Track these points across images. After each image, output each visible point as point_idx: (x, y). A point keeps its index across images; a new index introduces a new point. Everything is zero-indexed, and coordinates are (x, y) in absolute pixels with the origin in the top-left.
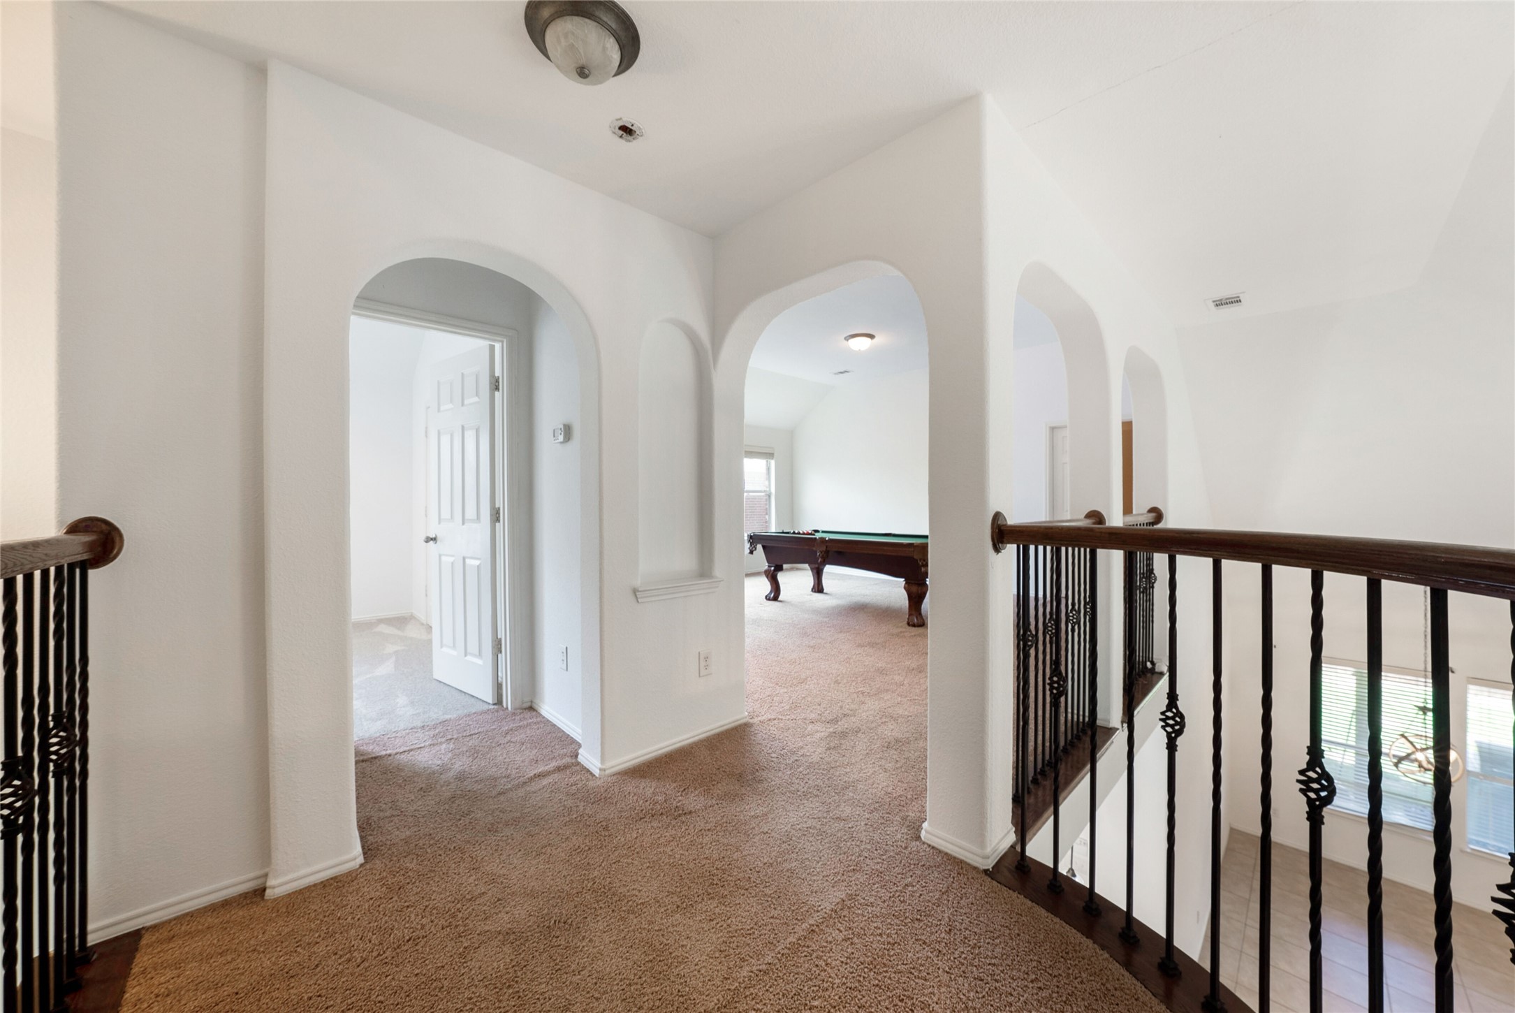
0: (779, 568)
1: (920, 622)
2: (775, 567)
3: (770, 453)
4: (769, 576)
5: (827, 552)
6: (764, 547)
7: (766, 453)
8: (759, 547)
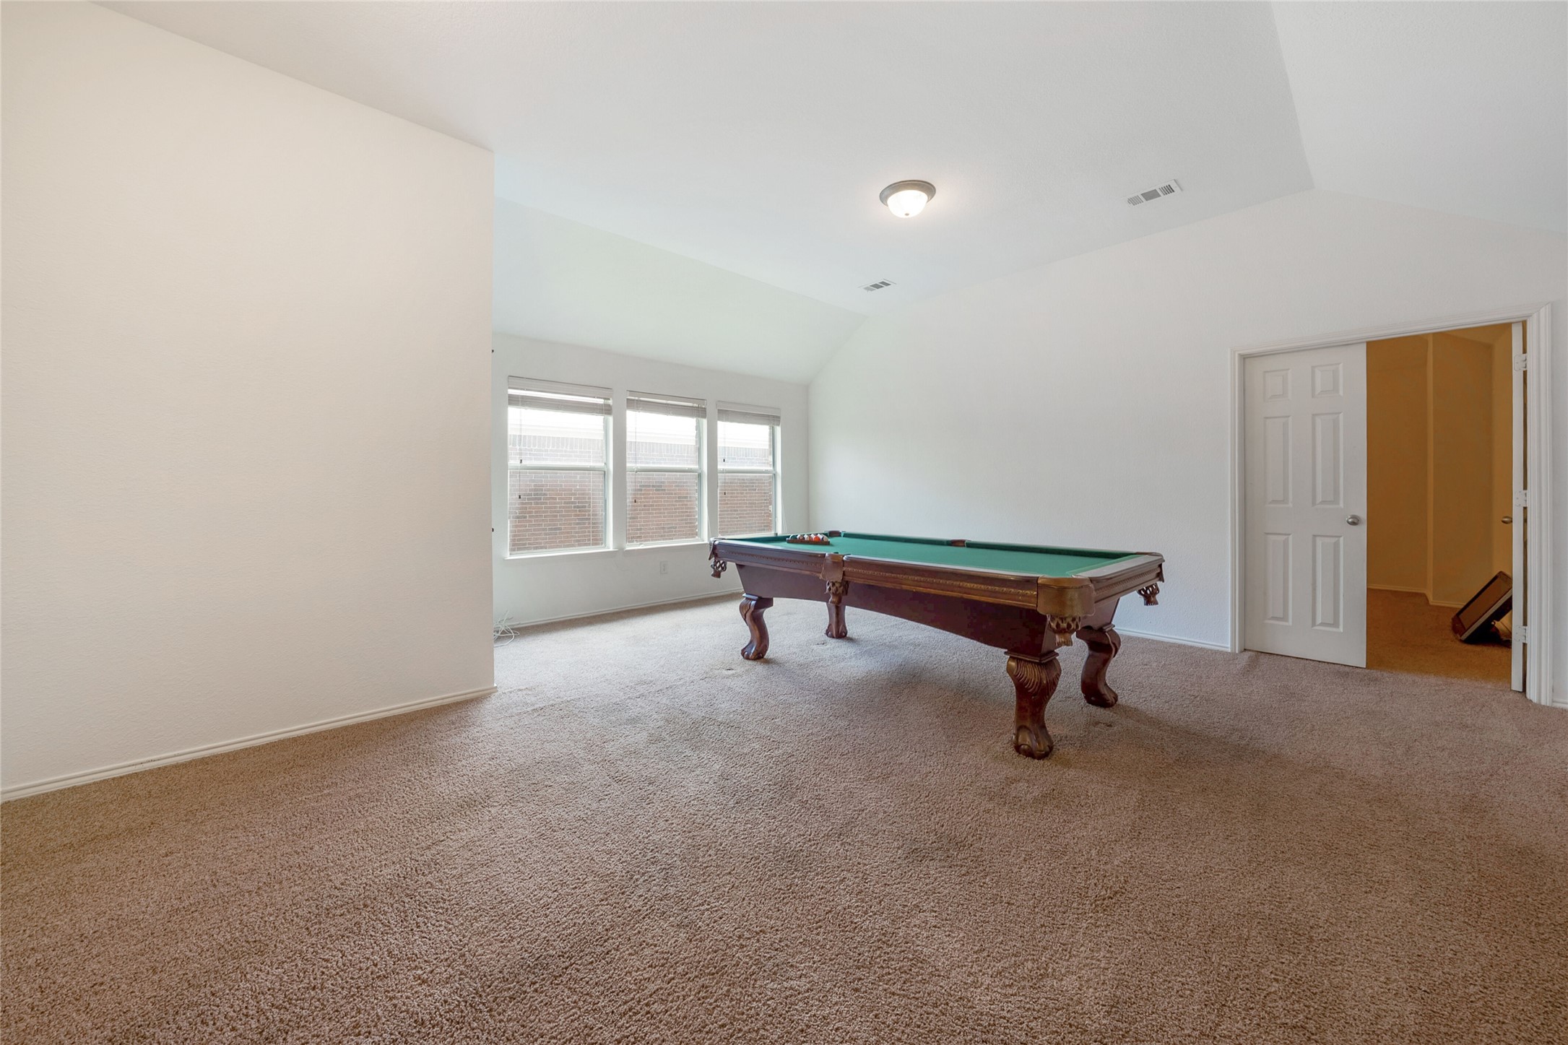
0: (765, 602)
1: (1043, 747)
2: (757, 601)
3: (774, 416)
4: (748, 615)
5: (845, 584)
6: (740, 567)
7: (768, 416)
8: (731, 566)
